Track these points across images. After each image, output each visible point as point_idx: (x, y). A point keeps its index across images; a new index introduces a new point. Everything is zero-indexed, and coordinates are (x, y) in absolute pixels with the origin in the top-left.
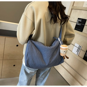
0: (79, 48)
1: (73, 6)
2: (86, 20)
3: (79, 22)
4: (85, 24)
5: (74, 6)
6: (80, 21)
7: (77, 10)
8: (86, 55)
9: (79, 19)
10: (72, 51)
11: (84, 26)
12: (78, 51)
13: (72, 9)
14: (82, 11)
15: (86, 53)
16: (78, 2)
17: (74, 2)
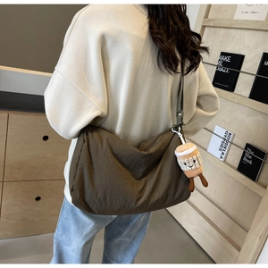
0: (225, 139)
1: (206, 16)
2: (243, 57)
3: (225, 64)
4: (240, 69)
5: (210, 17)
6: (227, 59)
7: (218, 29)
8: (245, 159)
9: (223, 54)
10: (206, 150)
11: (238, 74)
12: (222, 147)
13: (204, 27)
14: (232, 30)
15: (244, 153)
16: (220, 7)
17: (210, 6)
